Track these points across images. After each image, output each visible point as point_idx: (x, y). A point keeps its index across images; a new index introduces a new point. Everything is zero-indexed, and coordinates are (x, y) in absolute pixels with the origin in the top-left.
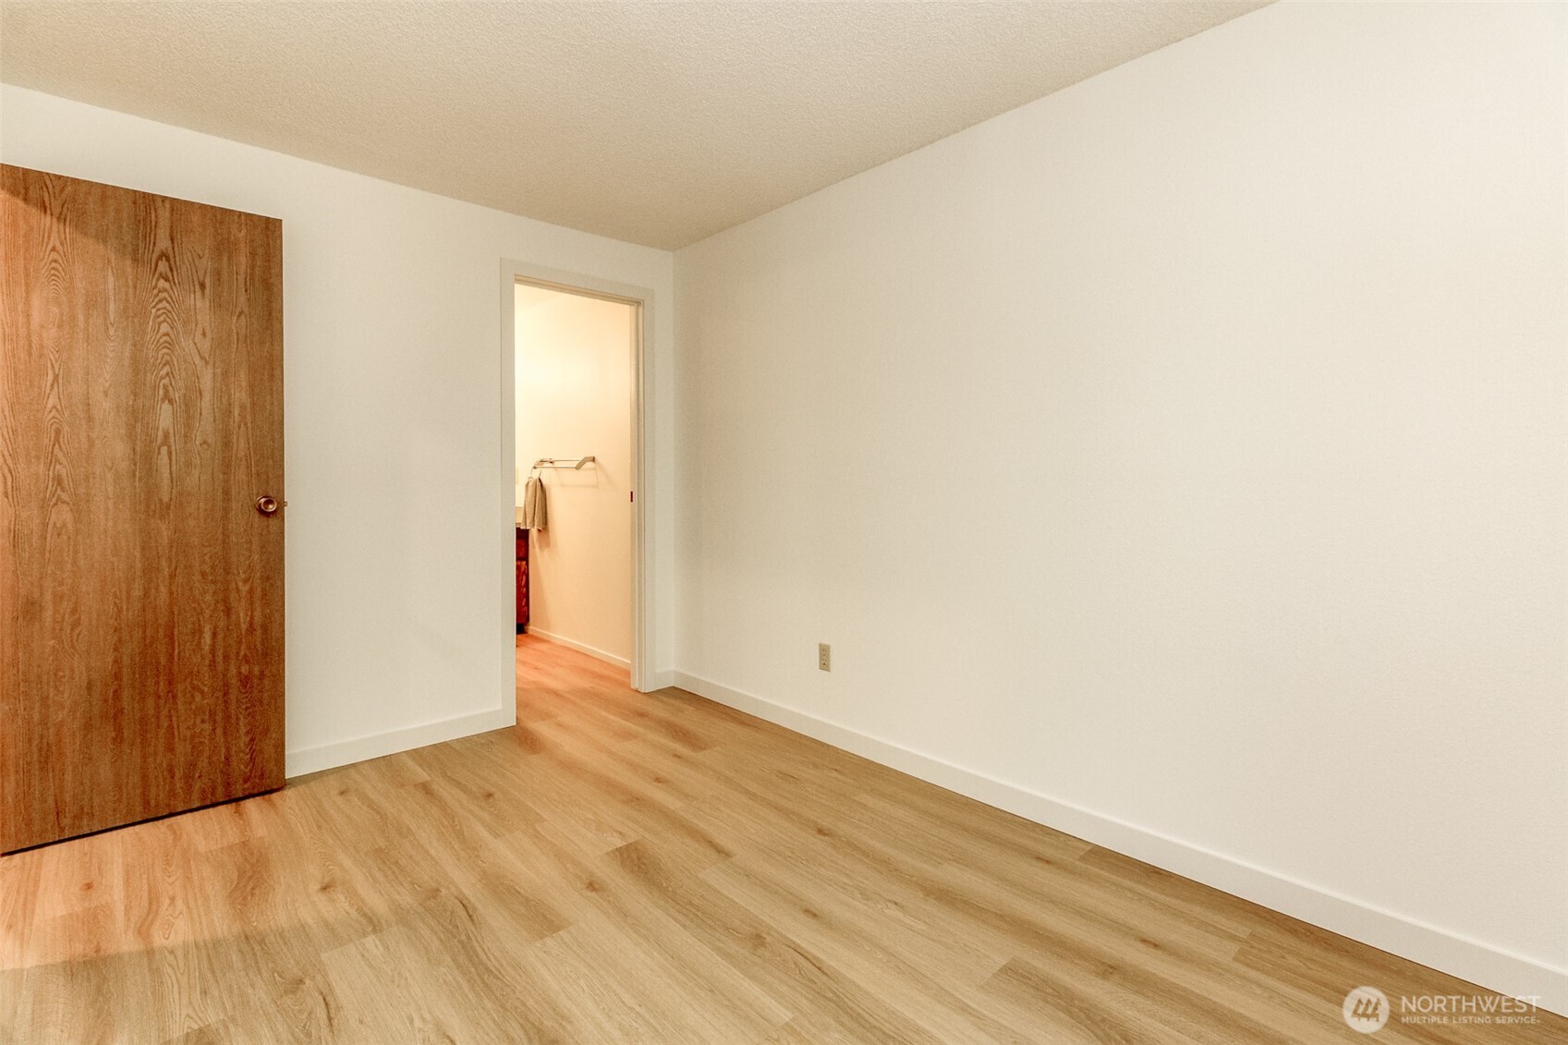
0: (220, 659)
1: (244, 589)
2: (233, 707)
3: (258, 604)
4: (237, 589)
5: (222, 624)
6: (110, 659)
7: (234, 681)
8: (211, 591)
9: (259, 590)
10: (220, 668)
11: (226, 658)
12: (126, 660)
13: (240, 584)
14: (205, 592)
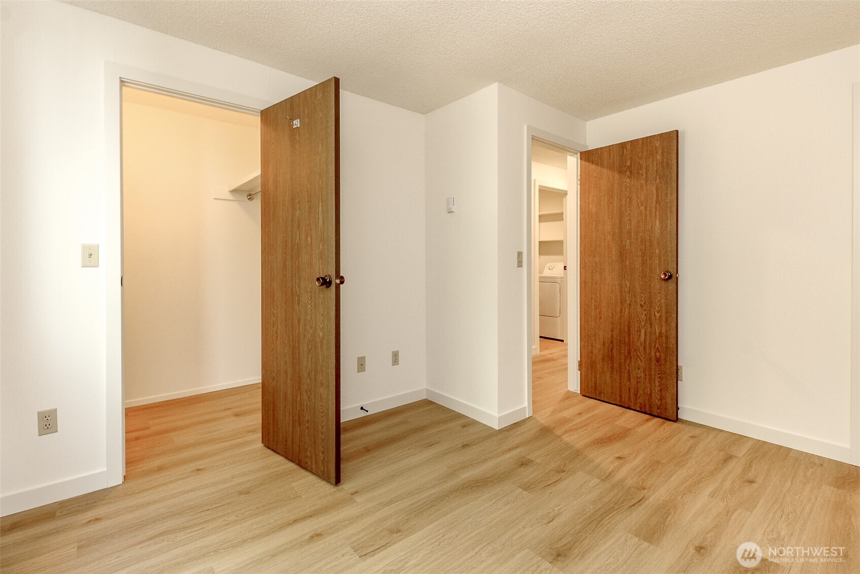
0: (647, 346)
1: (658, 315)
2: (653, 372)
3: (664, 324)
4: (655, 315)
5: (649, 330)
6: (610, 335)
7: (653, 359)
8: (644, 314)
9: (664, 318)
10: (648, 350)
11: (650, 346)
12: (615, 336)
13: (656, 313)
14: (642, 314)
